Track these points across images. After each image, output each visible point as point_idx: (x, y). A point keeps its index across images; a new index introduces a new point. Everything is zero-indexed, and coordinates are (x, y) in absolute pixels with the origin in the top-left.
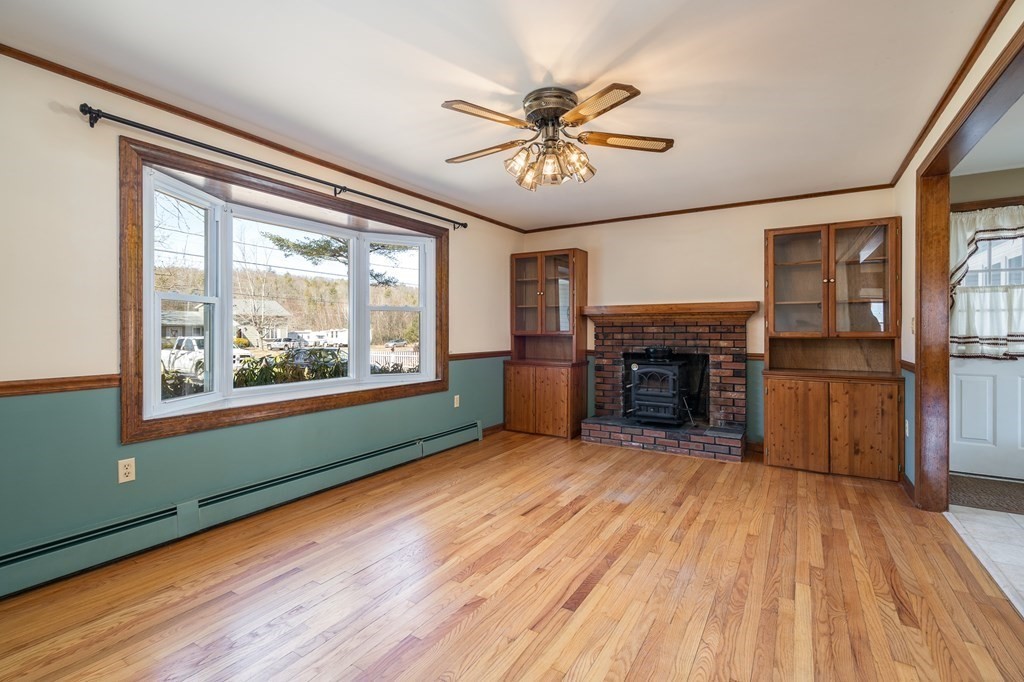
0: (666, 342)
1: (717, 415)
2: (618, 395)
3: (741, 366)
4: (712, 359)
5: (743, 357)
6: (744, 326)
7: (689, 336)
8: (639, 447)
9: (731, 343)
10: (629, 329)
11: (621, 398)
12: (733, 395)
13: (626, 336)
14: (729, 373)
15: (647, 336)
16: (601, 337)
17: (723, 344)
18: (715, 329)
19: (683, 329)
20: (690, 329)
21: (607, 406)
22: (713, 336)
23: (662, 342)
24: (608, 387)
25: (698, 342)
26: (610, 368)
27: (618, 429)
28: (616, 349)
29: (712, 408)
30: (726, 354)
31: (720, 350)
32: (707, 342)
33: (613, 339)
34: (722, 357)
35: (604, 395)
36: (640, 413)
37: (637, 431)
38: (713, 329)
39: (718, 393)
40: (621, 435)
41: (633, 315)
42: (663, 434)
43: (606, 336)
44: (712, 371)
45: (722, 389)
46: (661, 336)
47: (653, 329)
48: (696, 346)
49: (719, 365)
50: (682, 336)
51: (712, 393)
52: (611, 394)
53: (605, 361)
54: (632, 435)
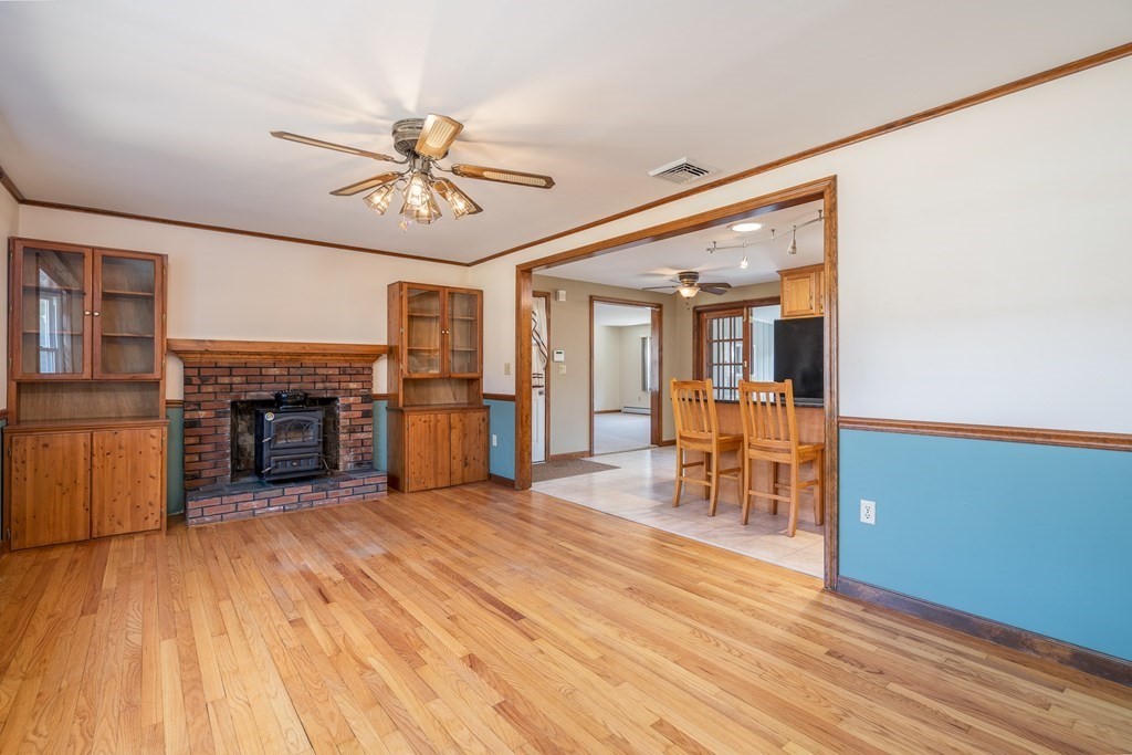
0: (291, 386)
1: (347, 458)
2: (224, 456)
3: (366, 407)
4: (341, 401)
5: (369, 398)
6: (371, 369)
7: (318, 378)
8: (279, 510)
9: (360, 385)
10: (241, 371)
11: (229, 459)
12: (363, 436)
13: (237, 380)
14: (359, 414)
15: (266, 379)
16: (196, 381)
17: (352, 385)
18: (345, 371)
19: (312, 371)
20: (320, 371)
21: (205, 474)
22: (343, 378)
23: (286, 386)
24: (208, 448)
25: (328, 385)
26: (212, 423)
27: (250, 496)
28: (221, 397)
29: (341, 452)
30: (356, 396)
31: (350, 392)
32: (337, 384)
33: (216, 383)
34: (351, 399)
35: (200, 460)
36: (277, 471)
37: (277, 491)
38: (343, 371)
39: (347, 436)
40: (254, 503)
41: (250, 354)
42: (309, 488)
43: (204, 380)
44: (342, 414)
45: (351, 431)
46: (285, 379)
47: (276, 371)
48: (326, 389)
49: (348, 407)
50: (311, 378)
51: (342, 437)
52: (212, 456)
53: (202, 414)
54: (269, 499)
